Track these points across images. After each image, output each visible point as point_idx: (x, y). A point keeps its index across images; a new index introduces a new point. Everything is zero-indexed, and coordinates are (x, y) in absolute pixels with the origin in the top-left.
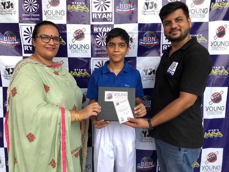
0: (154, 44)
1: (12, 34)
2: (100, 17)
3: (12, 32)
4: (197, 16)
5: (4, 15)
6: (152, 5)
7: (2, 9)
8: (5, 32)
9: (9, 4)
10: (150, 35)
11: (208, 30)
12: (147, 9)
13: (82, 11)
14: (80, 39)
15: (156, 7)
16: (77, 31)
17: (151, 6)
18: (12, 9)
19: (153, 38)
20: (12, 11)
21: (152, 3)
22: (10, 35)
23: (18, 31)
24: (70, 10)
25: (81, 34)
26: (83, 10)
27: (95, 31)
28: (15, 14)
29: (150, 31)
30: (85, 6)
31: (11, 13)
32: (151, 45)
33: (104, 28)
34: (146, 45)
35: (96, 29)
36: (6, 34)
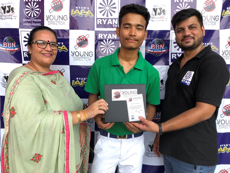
0: (163, 52)
1: (12, 40)
2: (105, 23)
3: (12, 38)
4: (208, 23)
5: (4, 20)
6: (161, 11)
7: (2, 14)
8: (5, 38)
9: (9, 9)
10: (158, 43)
11: (219, 38)
12: (156, 15)
13: (86, 16)
14: (83, 45)
15: (165, 13)
16: (80, 37)
17: (159, 12)
18: (13, 14)
19: (161, 45)
20: (12, 16)
21: (160, 9)
22: (10, 41)
23: (18, 37)
24: (74, 15)
25: (84, 41)
26: (88, 15)
27: (99, 38)
28: (15, 19)
29: (158, 38)
30: (89, 11)
31: (11, 18)
32: (159, 53)
33: (110, 35)
34: (154, 53)
35: (101, 35)
36: (5, 40)
